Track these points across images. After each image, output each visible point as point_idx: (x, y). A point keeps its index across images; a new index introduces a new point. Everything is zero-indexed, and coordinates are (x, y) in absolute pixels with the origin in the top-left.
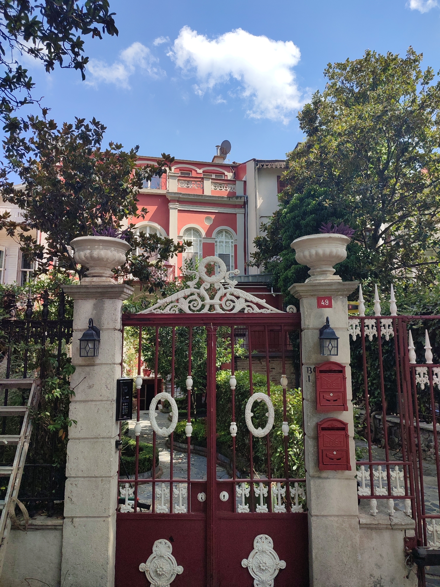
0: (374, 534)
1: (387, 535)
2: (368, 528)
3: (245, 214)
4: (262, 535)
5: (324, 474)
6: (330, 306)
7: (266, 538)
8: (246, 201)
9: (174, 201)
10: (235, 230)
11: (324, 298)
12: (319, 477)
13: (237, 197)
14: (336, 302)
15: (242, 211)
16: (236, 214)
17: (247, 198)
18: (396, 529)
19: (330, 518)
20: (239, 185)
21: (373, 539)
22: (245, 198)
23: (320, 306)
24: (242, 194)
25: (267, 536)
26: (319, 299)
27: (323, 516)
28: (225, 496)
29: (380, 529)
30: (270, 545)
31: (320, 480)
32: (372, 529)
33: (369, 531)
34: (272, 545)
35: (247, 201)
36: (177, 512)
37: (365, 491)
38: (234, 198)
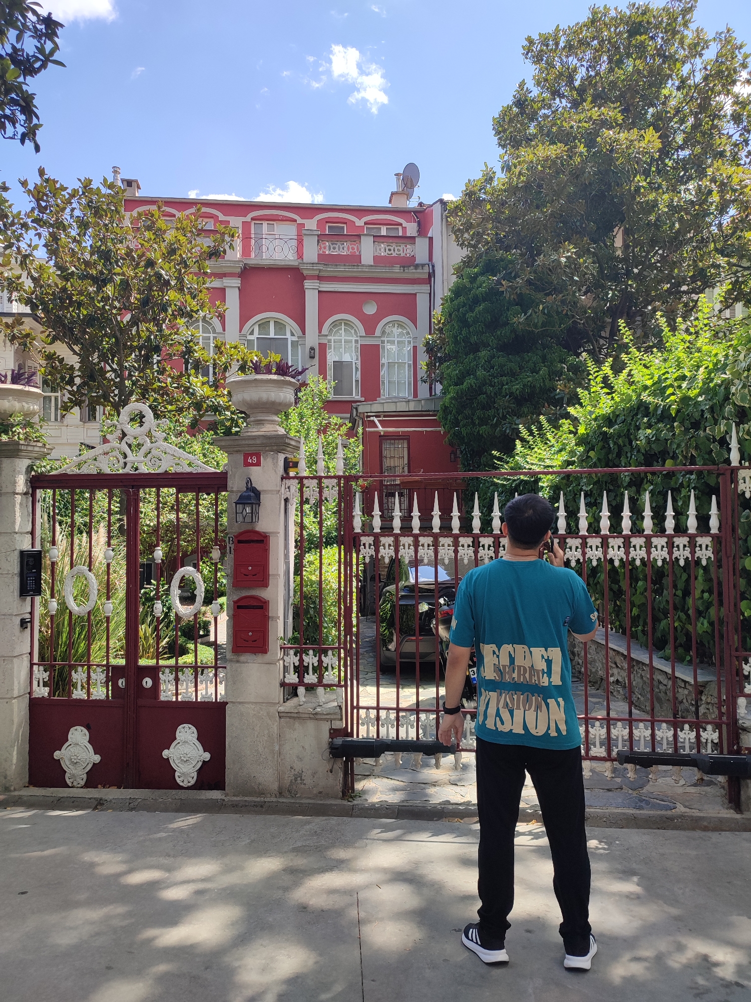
0: (297, 725)
1: (311, 725)
2: (290, 717)
3: (430, 294)
4: (184, 725)
5: (244, 657)
6: (258, 464)
7: (190, 728)
8: (431, 271)
9: (312, 277)
10: (415, 322)
11: (251, 455)
12: (238, 661)
13: (416, 266)
14: (265, 459)
15: (426, 288)
16: (415, 294)
17: (433, 266)
18: (321, 719)
19: (247, 705)
20: (421, 245)
21: (295, 729)
22: (431, 267)
23: (247, 464)
24: (425, 260)
25: (190, 726)
26: (247, 456)
27: (240, 703)
28: (148, 682)
29: (304, 719)
30: (193, 735)
31: (238, 665)
32: (294, 718)
33: (292, 720)
34: (196, 735)
35: (434, 271)
36: (94, 698)
37: (292, 678)
38: (412, 268)
